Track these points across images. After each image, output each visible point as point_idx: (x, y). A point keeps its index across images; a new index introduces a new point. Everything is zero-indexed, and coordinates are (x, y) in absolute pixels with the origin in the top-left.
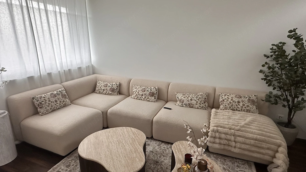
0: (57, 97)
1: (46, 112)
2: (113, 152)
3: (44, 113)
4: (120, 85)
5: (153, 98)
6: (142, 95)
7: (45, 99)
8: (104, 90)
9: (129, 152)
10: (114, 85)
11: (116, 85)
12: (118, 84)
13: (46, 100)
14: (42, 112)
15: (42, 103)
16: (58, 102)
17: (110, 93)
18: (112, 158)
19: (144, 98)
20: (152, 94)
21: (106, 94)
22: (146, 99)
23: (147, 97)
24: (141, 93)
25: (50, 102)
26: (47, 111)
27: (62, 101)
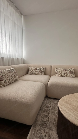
0: (12, 73)
1: (6, 85)
3: (4, 85)
4: (45, 68)
5: (73, 75)
6: (65, 73)
7: (5, 73)
8: (35, 72)
10: (42, 68)
11: (43, 68)
12: (44, 68)
13: (5, 75)
14: (2, 84)
15: (3, 76)
16: (13, 77)
17: (40, 73)
19: (66, 75)
20: (71, 73)
21: (37, 75)
22: (68, 76)
23: (68, 75)
24: (63, 72)
25: (8, 77)
26: (6, 83)
27: (15, 76)
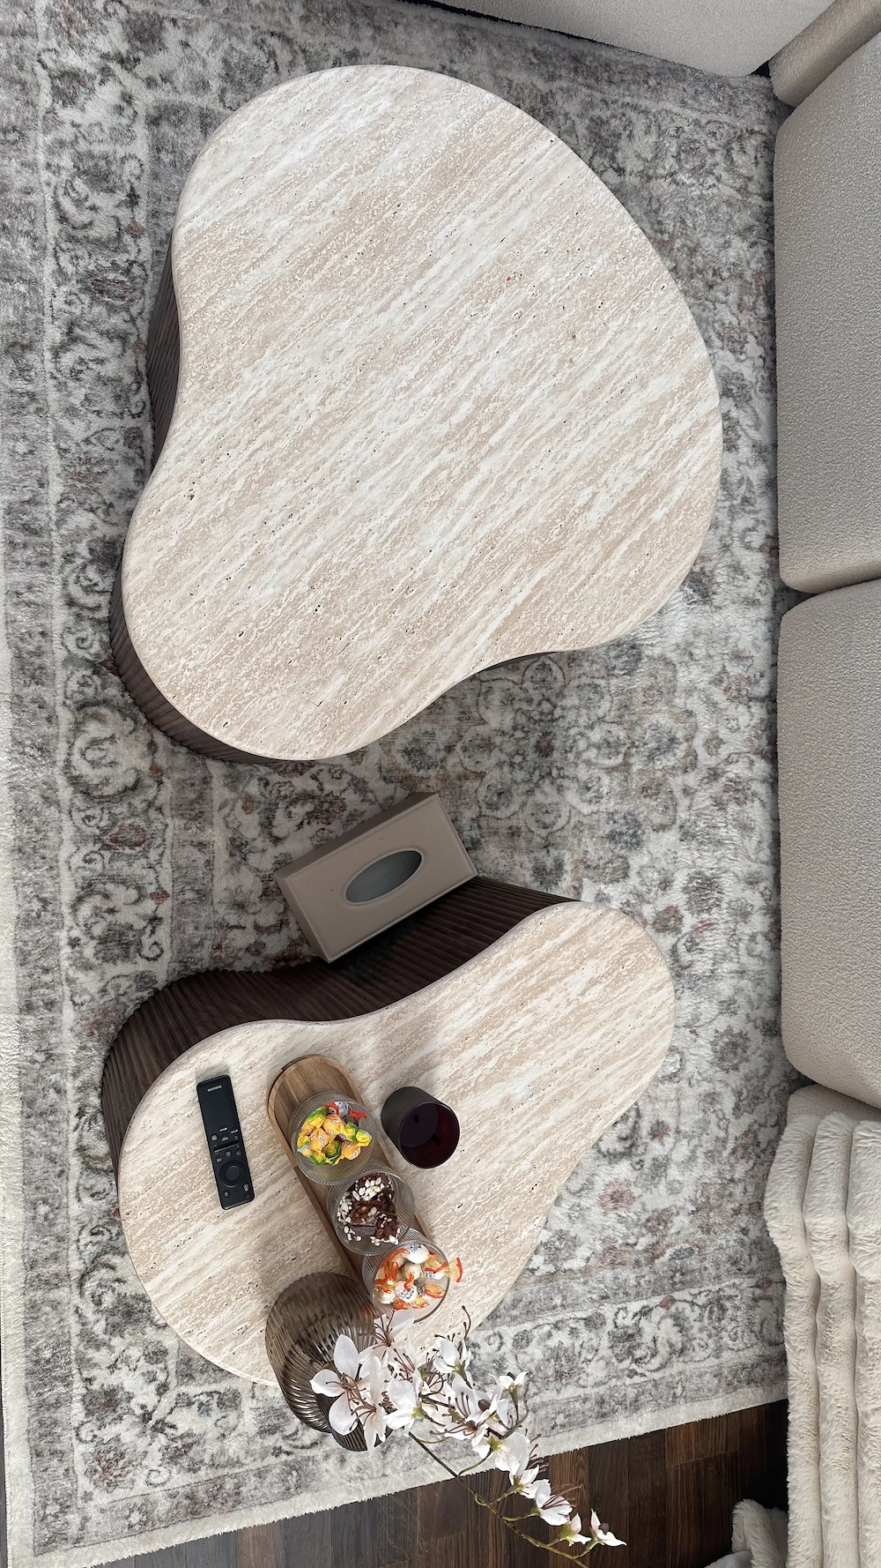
2: (336, 440)
9: (388, 584)
18: (269, 478)
